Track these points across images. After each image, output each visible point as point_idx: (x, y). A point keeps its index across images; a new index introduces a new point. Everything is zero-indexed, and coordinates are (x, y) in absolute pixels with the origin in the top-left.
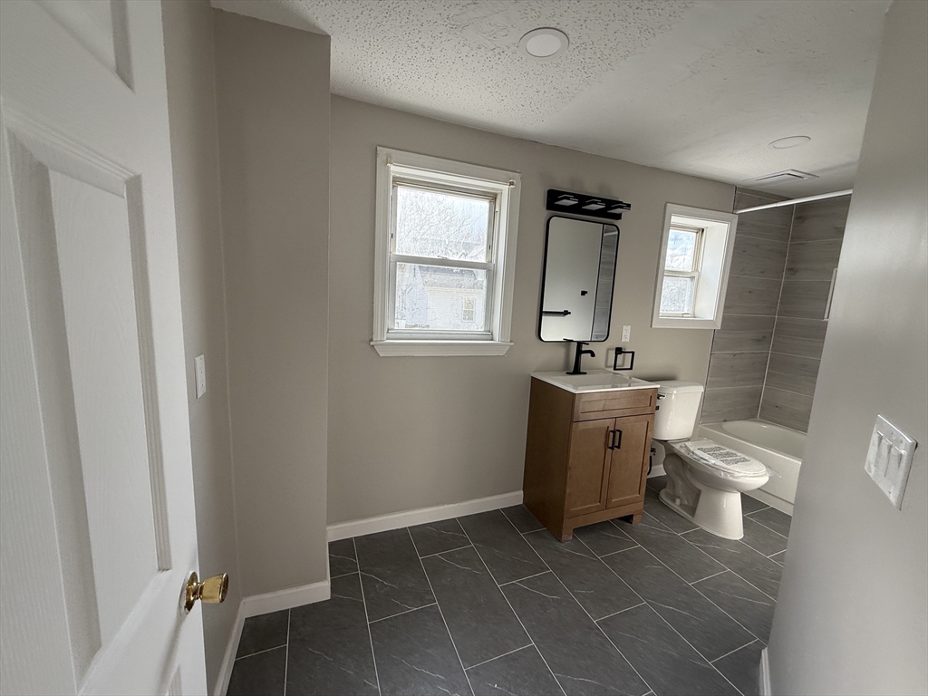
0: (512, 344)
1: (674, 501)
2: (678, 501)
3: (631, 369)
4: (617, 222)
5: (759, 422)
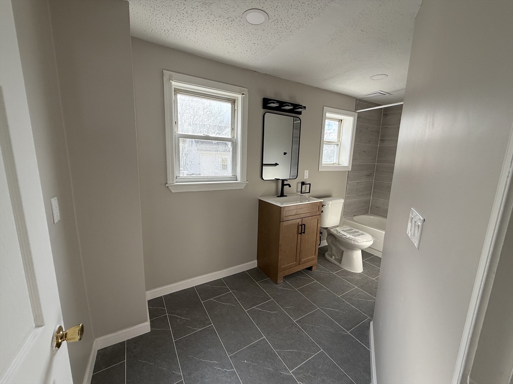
0: (248, 182)
2: (333, 257)
3: (309, 192)
4: (300, 116)
5: (370, 215)
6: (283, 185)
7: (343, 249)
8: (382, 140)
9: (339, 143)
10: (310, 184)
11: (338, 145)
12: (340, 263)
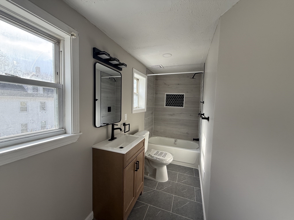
0: (82, 133)
1: (147, 175)
2: (149, 174)
3: (129, 131)
4: (121, 72)
5: (153, 136)
6: (113, 129)
8: (156, 93)
9: (138, 94)
10: (129, 124)
11: (137, 95)
12: (155, 178)
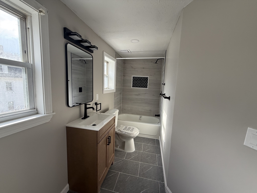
0: (55, 113)
2: (118, 147)
3: (101, 109)
4: (92, 54)
5: (122, 114)
6: (86, 108)
7: (124, 140)
8: (124, 75)
9: (108, 76)
10: (101, 104)
12: (124, 150)
